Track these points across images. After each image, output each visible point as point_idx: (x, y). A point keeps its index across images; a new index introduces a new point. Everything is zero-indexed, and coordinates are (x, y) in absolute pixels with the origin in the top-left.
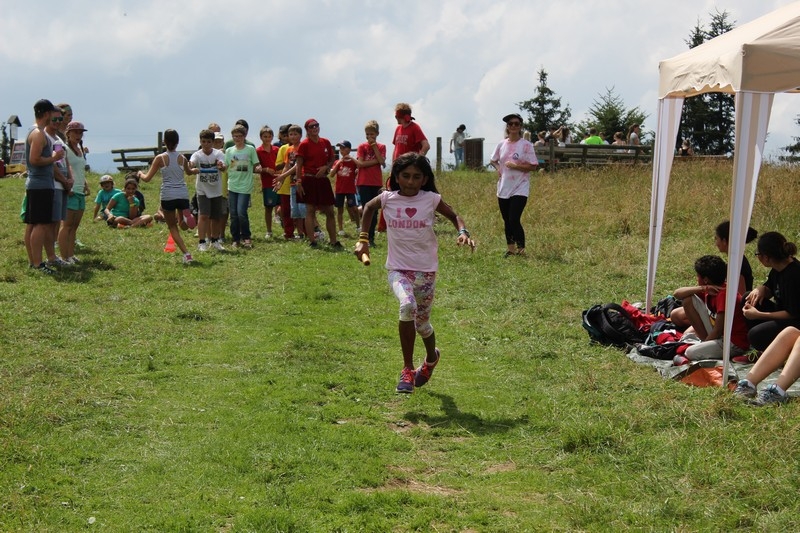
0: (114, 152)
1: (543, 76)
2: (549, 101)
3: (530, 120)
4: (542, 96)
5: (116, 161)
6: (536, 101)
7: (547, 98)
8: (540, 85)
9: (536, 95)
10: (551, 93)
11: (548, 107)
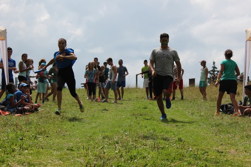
0: (81, 84)
1: (214, 63)
2: (216, 71)
3: (210, 77)
4: (214, 69)
5: (82, 87)
6: (212, 71)
7: (215, 70)
8: (213, 66)
9: (212, 69)
10: (216, 68)
11: (216, 72)
